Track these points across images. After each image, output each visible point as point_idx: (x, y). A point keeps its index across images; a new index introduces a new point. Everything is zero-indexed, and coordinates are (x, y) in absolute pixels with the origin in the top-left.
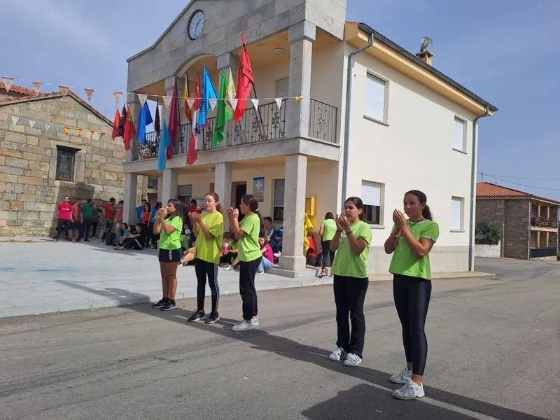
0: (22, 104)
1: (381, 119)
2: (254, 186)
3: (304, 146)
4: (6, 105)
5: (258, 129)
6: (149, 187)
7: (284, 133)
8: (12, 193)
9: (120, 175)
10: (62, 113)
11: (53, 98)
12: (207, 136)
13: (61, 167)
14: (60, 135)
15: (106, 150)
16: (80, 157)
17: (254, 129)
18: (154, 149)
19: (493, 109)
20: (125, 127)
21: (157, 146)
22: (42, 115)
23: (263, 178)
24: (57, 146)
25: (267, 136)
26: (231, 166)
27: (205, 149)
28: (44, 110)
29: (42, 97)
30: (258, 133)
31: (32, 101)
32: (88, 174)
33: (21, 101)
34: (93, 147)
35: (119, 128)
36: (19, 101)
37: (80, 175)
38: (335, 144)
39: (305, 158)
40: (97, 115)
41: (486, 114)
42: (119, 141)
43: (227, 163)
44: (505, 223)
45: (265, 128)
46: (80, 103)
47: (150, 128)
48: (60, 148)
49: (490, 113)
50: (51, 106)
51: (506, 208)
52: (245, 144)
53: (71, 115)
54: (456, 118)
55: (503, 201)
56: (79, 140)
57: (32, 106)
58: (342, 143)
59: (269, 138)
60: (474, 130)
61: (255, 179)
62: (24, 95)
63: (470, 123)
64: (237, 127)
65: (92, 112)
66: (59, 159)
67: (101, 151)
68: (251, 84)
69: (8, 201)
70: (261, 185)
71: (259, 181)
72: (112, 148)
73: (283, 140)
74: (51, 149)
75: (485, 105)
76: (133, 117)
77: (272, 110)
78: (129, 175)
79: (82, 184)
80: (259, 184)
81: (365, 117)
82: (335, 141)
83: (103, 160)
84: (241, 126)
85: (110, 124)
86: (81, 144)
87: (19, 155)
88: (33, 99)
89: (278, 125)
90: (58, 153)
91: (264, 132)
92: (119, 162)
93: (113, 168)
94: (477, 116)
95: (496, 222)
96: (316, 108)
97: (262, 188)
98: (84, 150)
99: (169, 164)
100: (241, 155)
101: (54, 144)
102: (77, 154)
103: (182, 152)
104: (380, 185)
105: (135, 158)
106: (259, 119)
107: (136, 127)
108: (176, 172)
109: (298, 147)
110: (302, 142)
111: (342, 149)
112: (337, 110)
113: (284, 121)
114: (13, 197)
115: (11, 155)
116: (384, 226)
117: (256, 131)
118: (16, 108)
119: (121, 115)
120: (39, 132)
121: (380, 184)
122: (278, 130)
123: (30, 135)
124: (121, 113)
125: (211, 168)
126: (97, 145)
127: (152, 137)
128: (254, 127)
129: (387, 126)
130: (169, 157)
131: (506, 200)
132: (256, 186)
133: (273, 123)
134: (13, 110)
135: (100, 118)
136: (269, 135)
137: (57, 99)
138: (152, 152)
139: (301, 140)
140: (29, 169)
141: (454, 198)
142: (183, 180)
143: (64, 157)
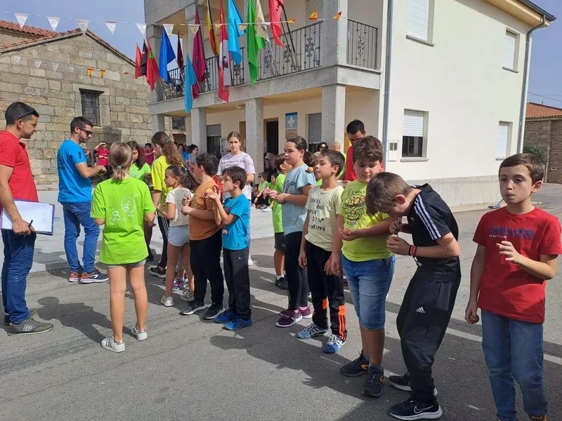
0: (39, 46)
1: (425, 38)
2: (286, 122)
3: (343, 76)
4: (23, 48)
5: (290, 58)
6: (174, 128)
7: (319, 61)
8: (43, 140)
9: (146, 117)
10: (81, 54)
11: (69, 37)
12: (234, 70)
13: (86, 112)
14: (81, 77)
15: (129, 91)
16: (104, 100)
17: (286, 59)
18: (179, 88)
19: (551, 18)
20: (147, 66)
21: (182, 84)
22: (60, 57)
23: (296, 113)
24: (80, 89)
25: (301, 67)
26: (261, 102)
27: (233, 85)
28: (62, 51)
29: (59, 38)
30: (290, 63)
31: (49, 42)
32: (114, 118)
33: (38, 43)
34: (116, 89)
35: (142, 66)
36: (35, 43)
37: (106, 119)
38: (374, 70)
39: (344, 88)
40: (116, 53)
41: (542, 25)
42: (143, 80)
43: (257, 99)
44: (551, 146)
45: (298, 57)
46: (97, 41)
47: (173, 65)
48: (83, 91)
49: (546, 23)
50: (68, 46)
51: (552, 130)
52: (277, 76)
53: (90, 55)
54: (508, 32)
55: (549, 122)
56: (101, 82)
57: (50, 47)
58: (383, 69)
59: (303, 68)
60: (527, 45)
61: (287, 115)
62: (39, 36)
63: (523, 37)
64: (266, 57)
65: (110, 50)
66: (83, 102)
67: (125, 93)
68: (280, 8)
69: (40, 149)
70: (293, 121)
71: (291, 117)
72: (135, 88)
73: (318, 70)
74: (75, 93)
75: (541, 13)
76: (154, 53)
77: (305, 35)
78: (156, 117)
79: (110, 128)
80: (291, 120)
81: (408, 37)
82: (375, 68)
83: (127, 102)
84: (270, 56)
85: (130, 62)
86: (104, 87)
87: (43, 101)
88: (50, 40)
89: (312, 53)
90: (82, 97)
91: (297, 63)
92: (144, 103)
93: (139, 110)
94: (531, 28)
95: (540, 145)
96: (355, 31)
97: (295, 125)
98: (107, 92)
99: (196, 103)
100: (272, 90)
101: (76, 87)
102: (101, 97)
103: (209, 89)
104: (423, 114)
105: (160, 99)
106: (291, 48)
107: (158, 63)
108: (204, 111)
109: (335, 77)
110: (341, 72)
111: (383, 76)
112: (377, 30)
113: (319, 48)
114: (43, 146)
115: (36, 101)
116: (427, 158)
117: (288, 61)
118: (34, 51)
119: (142, 53)
120: (60, 75)
121: (424, 112)
122: (312, 58)
123: (52, 79)
124: (141, 50)
125: (240, 106)
126: (120, 86)
127: (175, 75)
128: (285, 57)
129: (432, 46)
130: (196, 95)
131: (553, 121)
132: (289, 122)
133: (306, 50)
134: (31, 54)
135: (119, 56)
136: (303, 65)
137: (74, 39)
138: (178, 90)
139: (339, 68)
140: (55, 116)
141: (502, 123)
142: (212, 119)
143: (88, 100)
